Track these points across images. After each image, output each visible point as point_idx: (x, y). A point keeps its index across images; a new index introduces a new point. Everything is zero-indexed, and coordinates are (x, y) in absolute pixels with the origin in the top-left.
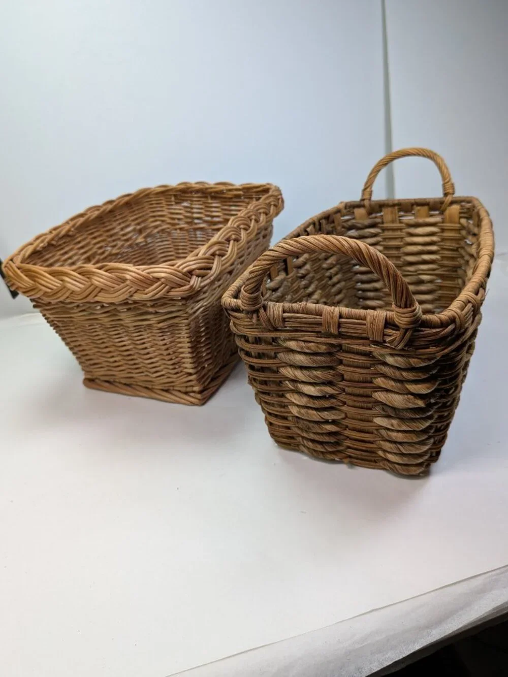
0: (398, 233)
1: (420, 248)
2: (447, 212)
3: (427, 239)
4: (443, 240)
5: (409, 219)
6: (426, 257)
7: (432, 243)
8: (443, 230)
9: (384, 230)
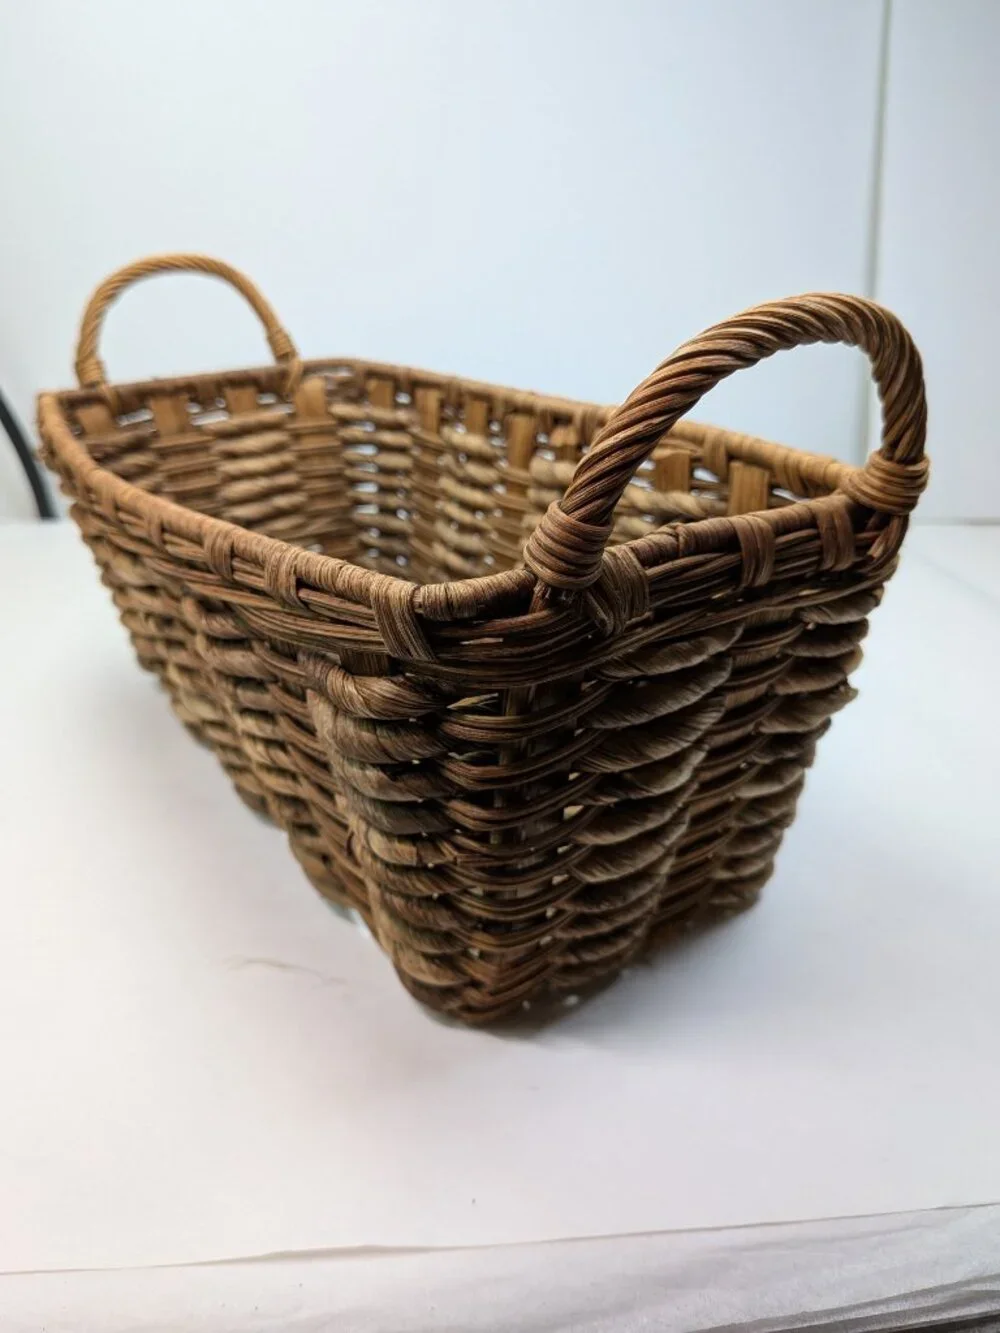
0: (200, 459)
1: (262, 483)
2: (298, 398)
3: (273, 461)
4: (303, 457)
5: (216, 420)
6: (282, 501)
7: (284, 469)
8: (297, 436)
9: (164, 454)
